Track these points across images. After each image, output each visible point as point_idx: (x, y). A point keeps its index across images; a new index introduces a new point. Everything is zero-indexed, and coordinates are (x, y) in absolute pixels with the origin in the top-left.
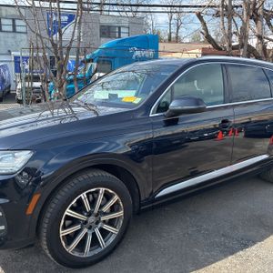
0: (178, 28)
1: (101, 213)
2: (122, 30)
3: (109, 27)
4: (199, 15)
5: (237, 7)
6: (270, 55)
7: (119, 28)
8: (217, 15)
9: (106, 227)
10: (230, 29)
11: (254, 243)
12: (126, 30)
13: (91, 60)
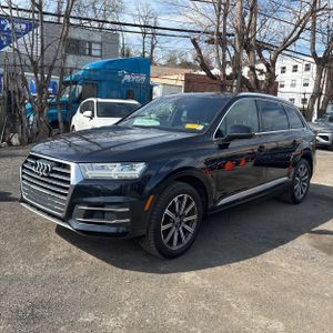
0: (153, 47)
1: (184, 215)
2: (93, 46)
3: (78, 41)
4: (194, 42)
5: (229, 35)
6: (263, 87)
7: (90, 43)
8: (211, 42)
9: (186, 227)
10: (224, 58)
11: (288, 241)
12: (98, 47)
13: (75, 83)
